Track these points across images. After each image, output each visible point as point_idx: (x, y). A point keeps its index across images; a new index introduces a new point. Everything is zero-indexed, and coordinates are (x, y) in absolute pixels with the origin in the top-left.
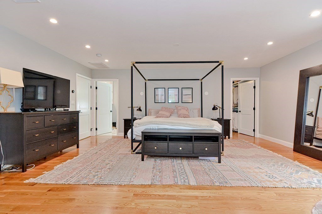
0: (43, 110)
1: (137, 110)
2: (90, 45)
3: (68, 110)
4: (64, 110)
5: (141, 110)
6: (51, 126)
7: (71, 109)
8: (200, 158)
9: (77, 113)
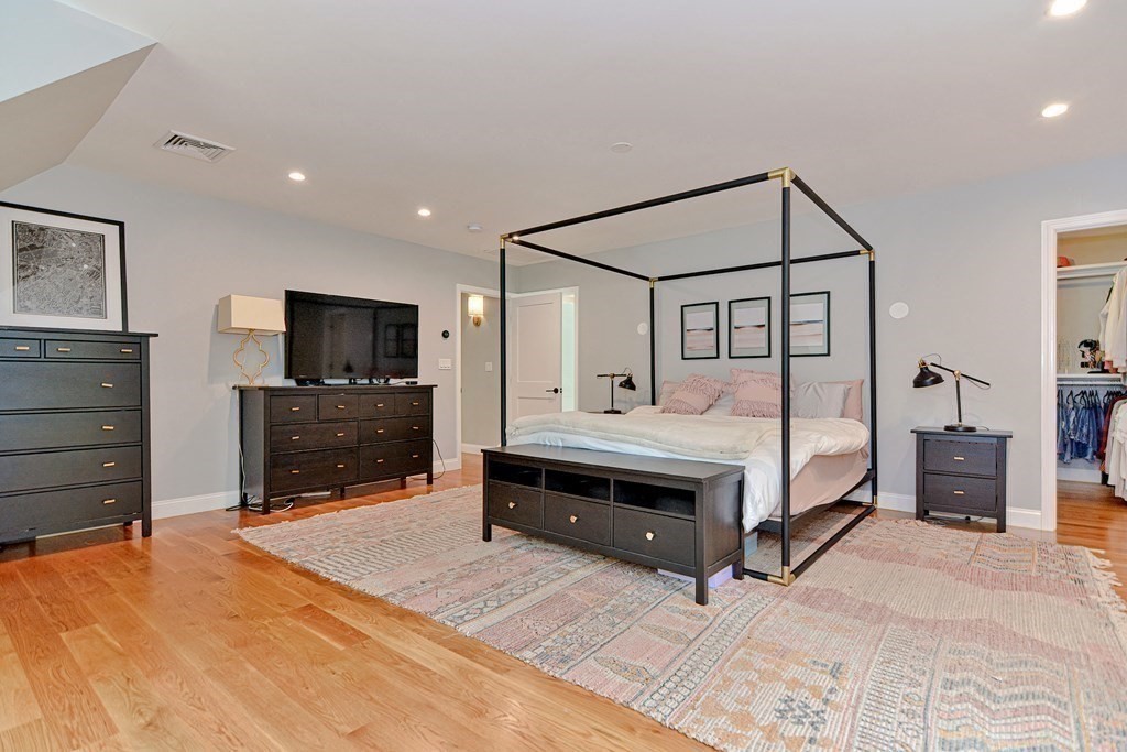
0: (346, 382)
1: (621, 385)
2: (430, 209)
3: (416, 383)
4: (407, 383)
5: (633, 387)
6: (336, 421)
7: (422, 381)
8: (660, 571)
9: (427, 391)
